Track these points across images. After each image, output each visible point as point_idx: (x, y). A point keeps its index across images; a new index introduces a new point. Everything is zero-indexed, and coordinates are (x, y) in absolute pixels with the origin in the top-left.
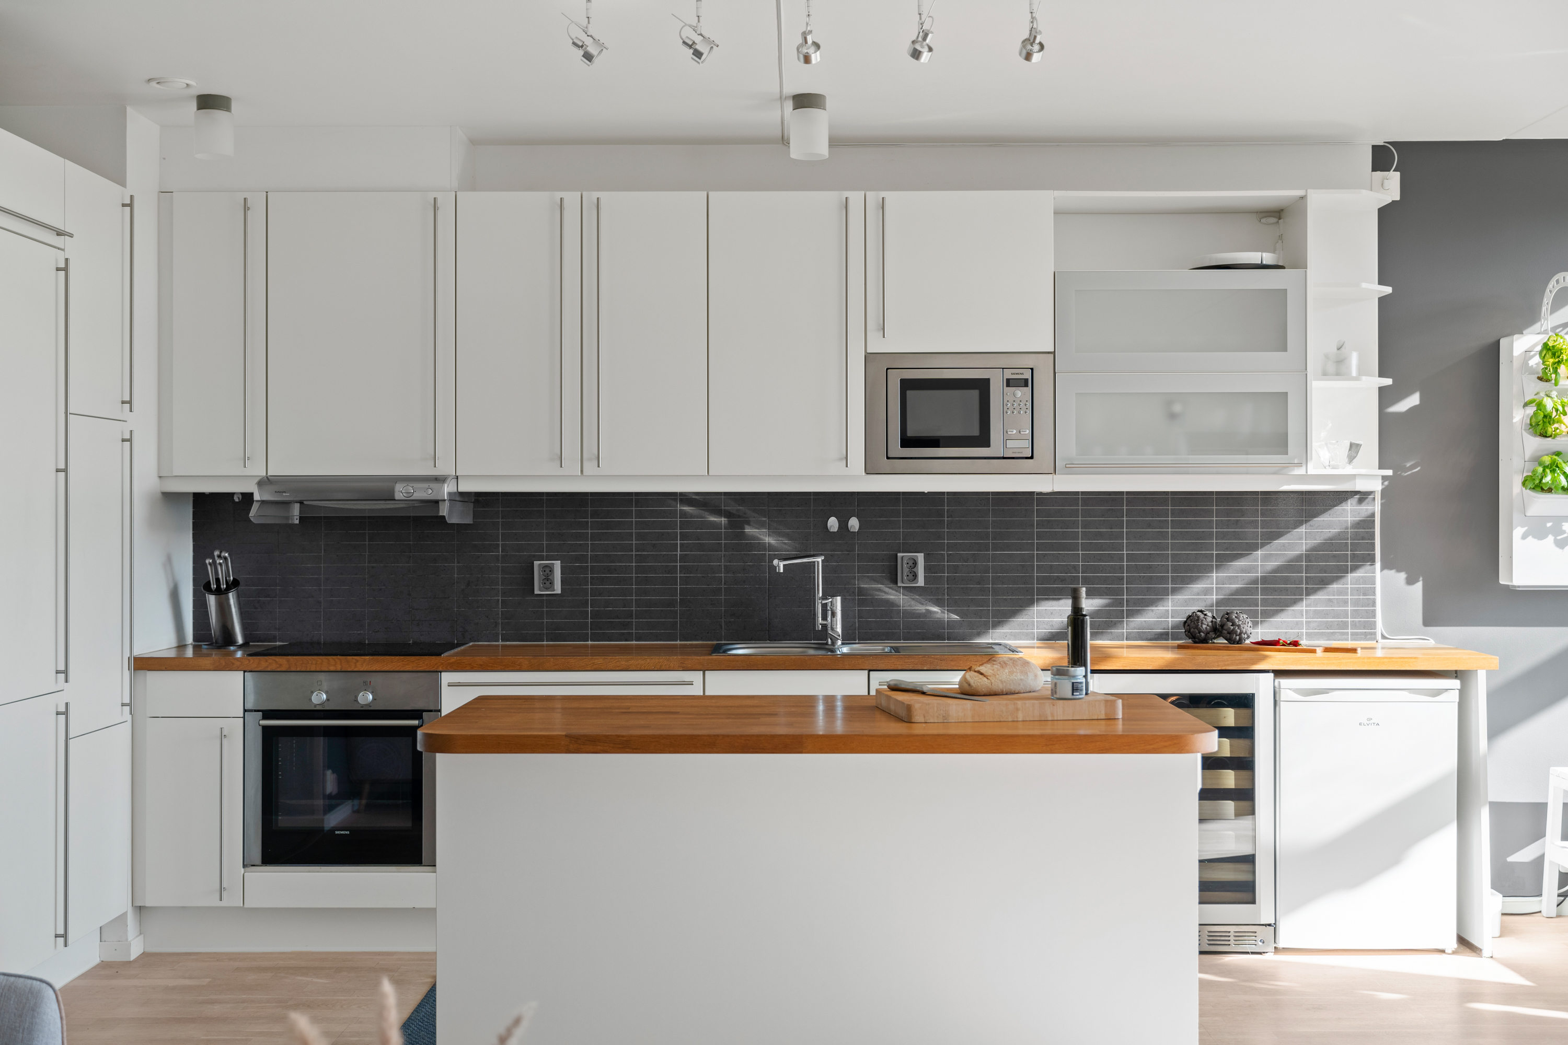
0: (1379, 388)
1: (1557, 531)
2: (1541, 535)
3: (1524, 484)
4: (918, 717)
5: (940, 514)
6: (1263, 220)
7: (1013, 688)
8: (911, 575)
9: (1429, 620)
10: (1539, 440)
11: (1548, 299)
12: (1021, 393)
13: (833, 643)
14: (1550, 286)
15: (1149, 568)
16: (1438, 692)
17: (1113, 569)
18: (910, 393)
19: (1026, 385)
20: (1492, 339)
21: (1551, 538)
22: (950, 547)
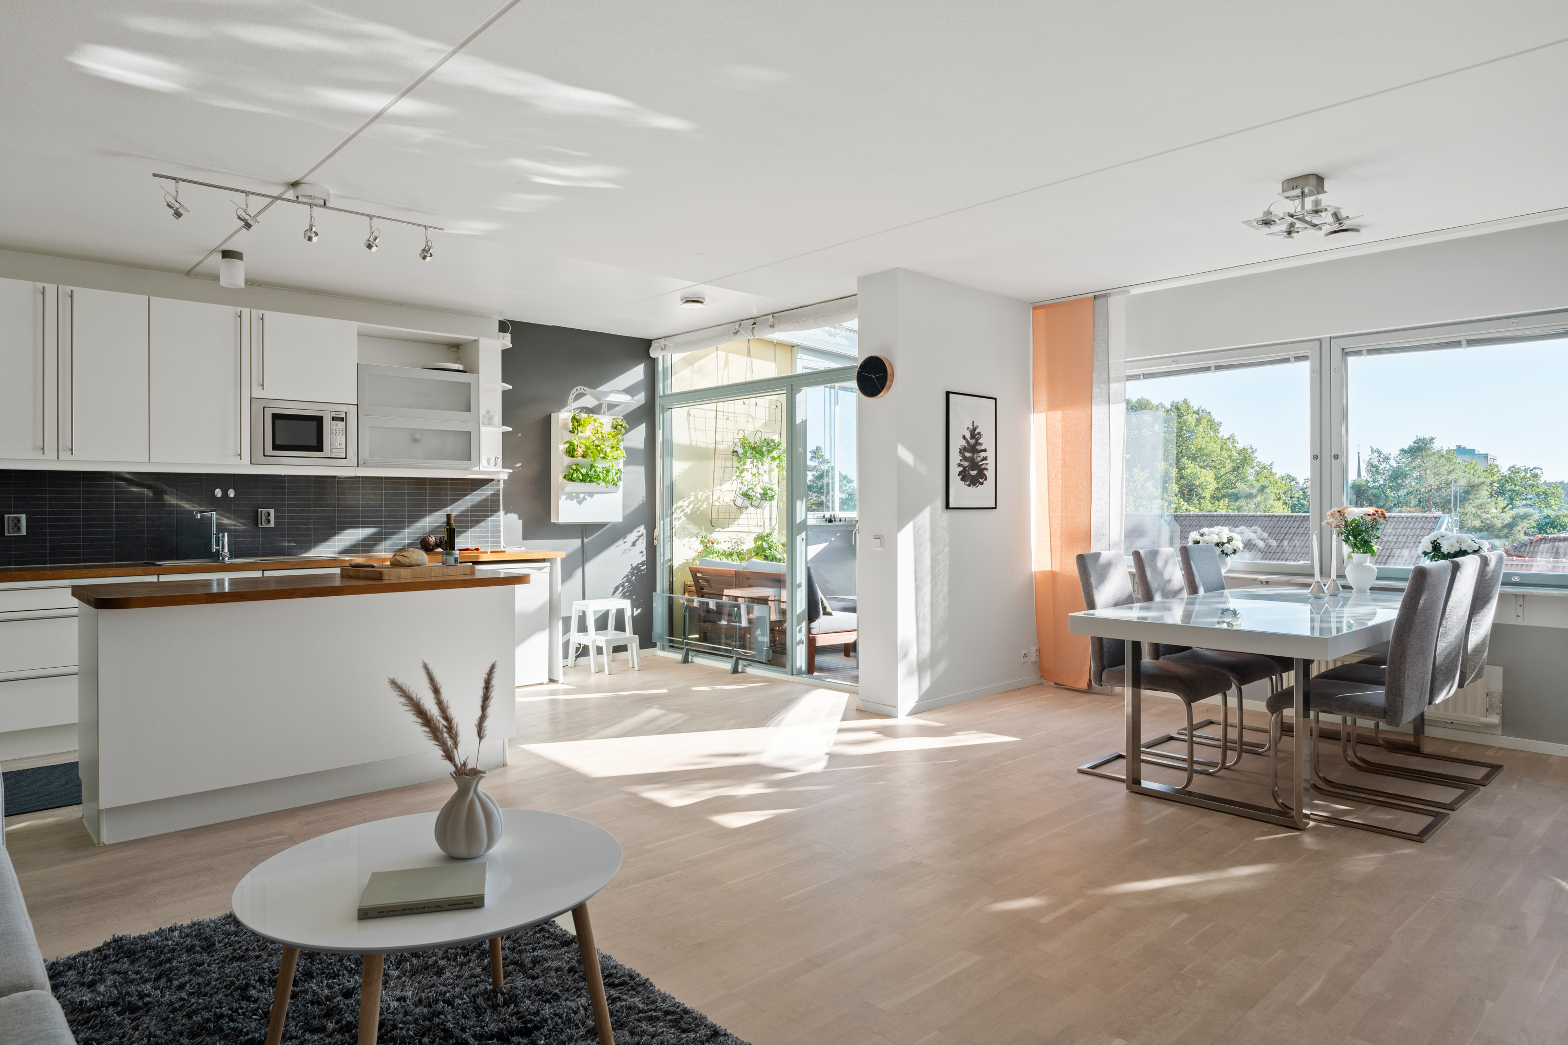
0: (503, 433)
1: (578, 497)
2: (572, 499)
3: (565, 477)
4: (386, 577)
5: (283, 488)
6: (451, 349)
7: (419, 563)
8: (266, 521)
9: (525, 537)
10: (571, 458)
11: (572, 397)
12: (341, 425)
13: (223, 559)
14: (573, 392)
15: (396, 516)
16: (540, 569)
17: (378, 517)
18: (277, 421)
19: (343, 420)
20: (549, 413)
21: (576, 500)
22: (289, 505)
